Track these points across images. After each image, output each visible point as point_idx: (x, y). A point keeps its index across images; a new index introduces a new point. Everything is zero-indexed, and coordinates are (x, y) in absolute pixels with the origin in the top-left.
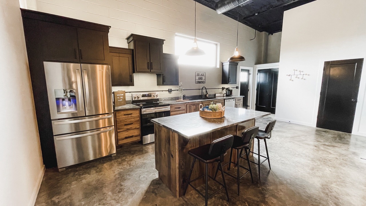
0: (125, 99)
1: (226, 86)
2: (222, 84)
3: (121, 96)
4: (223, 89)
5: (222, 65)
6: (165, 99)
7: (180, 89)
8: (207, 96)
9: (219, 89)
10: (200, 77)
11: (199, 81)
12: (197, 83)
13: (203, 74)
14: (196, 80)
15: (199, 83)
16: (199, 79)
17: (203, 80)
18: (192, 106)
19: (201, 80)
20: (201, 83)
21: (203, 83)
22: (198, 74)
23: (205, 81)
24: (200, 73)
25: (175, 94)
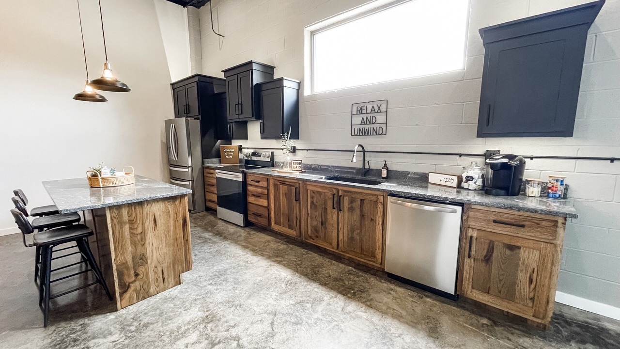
0: (238, 156)
3: (232, 152)
8: (384, 173)
10: (367, 118)
11: (361, 129)
12: (356, 135)
13: (379, 108)
14: (353, 127)
15: (365, 134)
16: (363, 123)
17: (378, 126)
18: (279, 184)
19: (372, 126)
20: (368, 135)
21: (376, 133)
22: (359, 109)
23: (384, 129)
24: (366, 104)
25: (299, 158)
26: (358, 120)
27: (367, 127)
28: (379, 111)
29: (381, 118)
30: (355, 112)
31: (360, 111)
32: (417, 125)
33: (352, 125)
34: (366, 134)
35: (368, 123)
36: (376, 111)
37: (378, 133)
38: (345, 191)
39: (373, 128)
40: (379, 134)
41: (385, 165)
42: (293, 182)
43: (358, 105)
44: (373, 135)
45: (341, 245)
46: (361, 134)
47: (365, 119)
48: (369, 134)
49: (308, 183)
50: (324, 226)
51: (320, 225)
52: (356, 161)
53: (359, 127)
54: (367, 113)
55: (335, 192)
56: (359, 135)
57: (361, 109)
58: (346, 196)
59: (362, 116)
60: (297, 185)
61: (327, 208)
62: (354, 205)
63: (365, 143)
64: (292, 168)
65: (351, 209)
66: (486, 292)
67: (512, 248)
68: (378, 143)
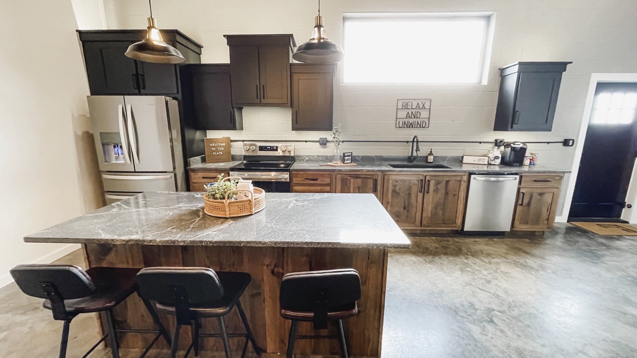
0: (229, 152)
1: (509, 136)
2: (495, 129)
3: (222, 146)
4: (497, 144)
5: (502, 74)
6: (311, 158)
7: (336, 139)
8: (431, 159)
9: (480, 143)
10: (412, 112)
11: (406, 122)
12: (401, 127)
13: (424, 105)
14: (398, 120)
15: (409, 127)
16: (408, 116)
17: (422, 120)
18: (350, 178)
19: (416, 120)
20: (412, 127)
21: (420, 126)
22: (404, 104)
23: (427, 122)
24: (411, 101)
25: (331, 150)
26: (402, 114)
27: (411, 121)
28: (424, 108)
29: (424, 114)
30: (400, 107)
31: (406, 106)
32: (453, 121)
33: (397, 118)
34: (411, 126)
35: (413, 117)
36: (421, 107)
37: (421, 126)
38: (432, 176)
39: (418, 122)
40: (423, 127)
41: (431, 152)
42: (369, 175)
43: (404, 101)
44: (417, 127)
45: (424, 222)
46: (405, 126)
47: (410, 113)
48: (414, 126)
49: (388, 173)
50: (406, 209)
51: (402, 209)
52: (404, 151)
53: (404, 120)
54: (412, 109)
55: (421, 178)
56: (404, 127)
57: (407, 104)
58: (433, 180)
59: (407, 111)
60: (376, 177)
61: (411, 194)
62: (439, 186)
63: (409, 134)
64: (343, 161)
65: (436, 190)
66: (527, 223)
67: (541, 194)
68: (421, 134)
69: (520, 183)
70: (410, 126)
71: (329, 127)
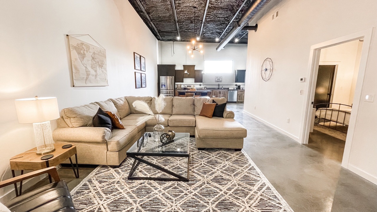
0: (181, 87)
1: (238, 84)
2: (235, 82)
4: (236, 85)
7: (203, 84)
9: (233, 85)
12: (216, 82)
13: (221, 77)
16: (217, 80)
22: (217, 77)
23: (221, 81)
25: (202, 87)
26: (216, 79)
27: (218, 81)
29: (221, 79)
32: (226, 81)
38: (221, 91)
41: (222, 87)
49: (213, 90)
52: (217, 87)
55: (219, 91)
63: (218, 83)
64: (205, 88)
65: (222, 93)
66: (240, 100)
67: (242, 94)
68: (220, 83)
69: (238, 92)
70: (218, 82)
71: (202, 82)
